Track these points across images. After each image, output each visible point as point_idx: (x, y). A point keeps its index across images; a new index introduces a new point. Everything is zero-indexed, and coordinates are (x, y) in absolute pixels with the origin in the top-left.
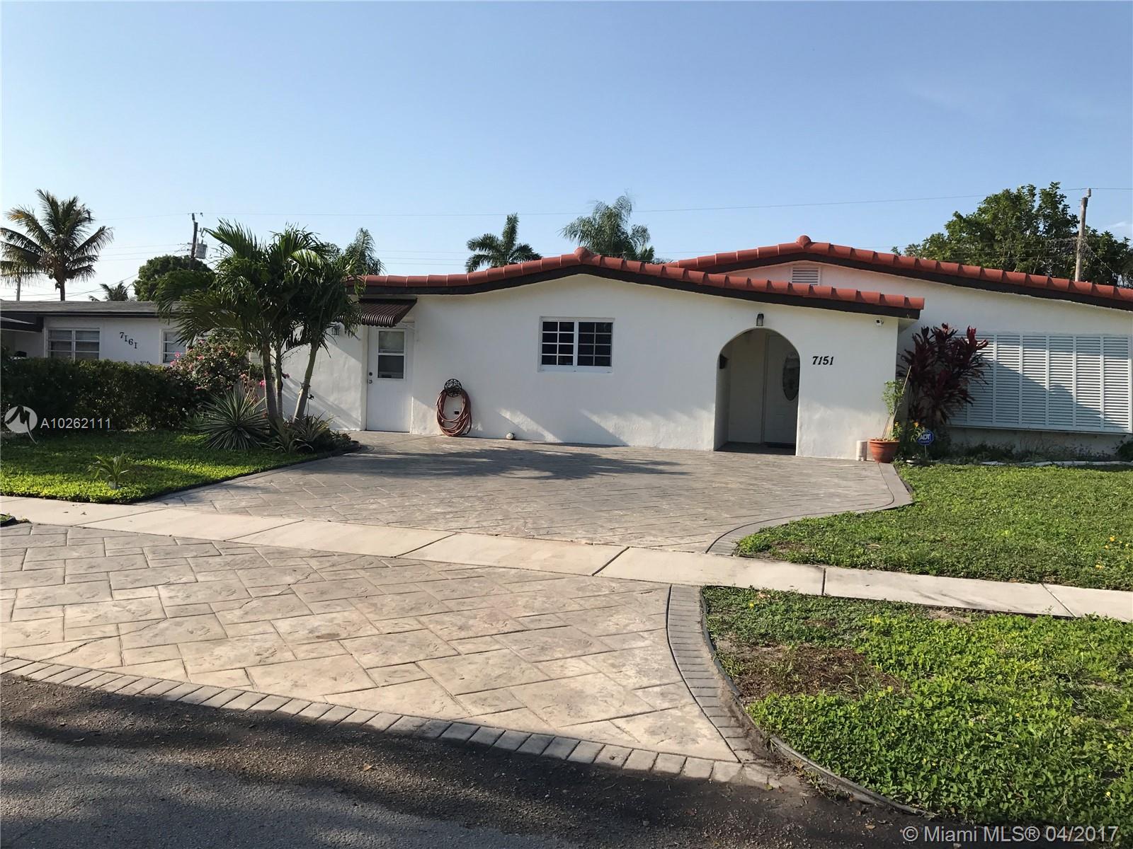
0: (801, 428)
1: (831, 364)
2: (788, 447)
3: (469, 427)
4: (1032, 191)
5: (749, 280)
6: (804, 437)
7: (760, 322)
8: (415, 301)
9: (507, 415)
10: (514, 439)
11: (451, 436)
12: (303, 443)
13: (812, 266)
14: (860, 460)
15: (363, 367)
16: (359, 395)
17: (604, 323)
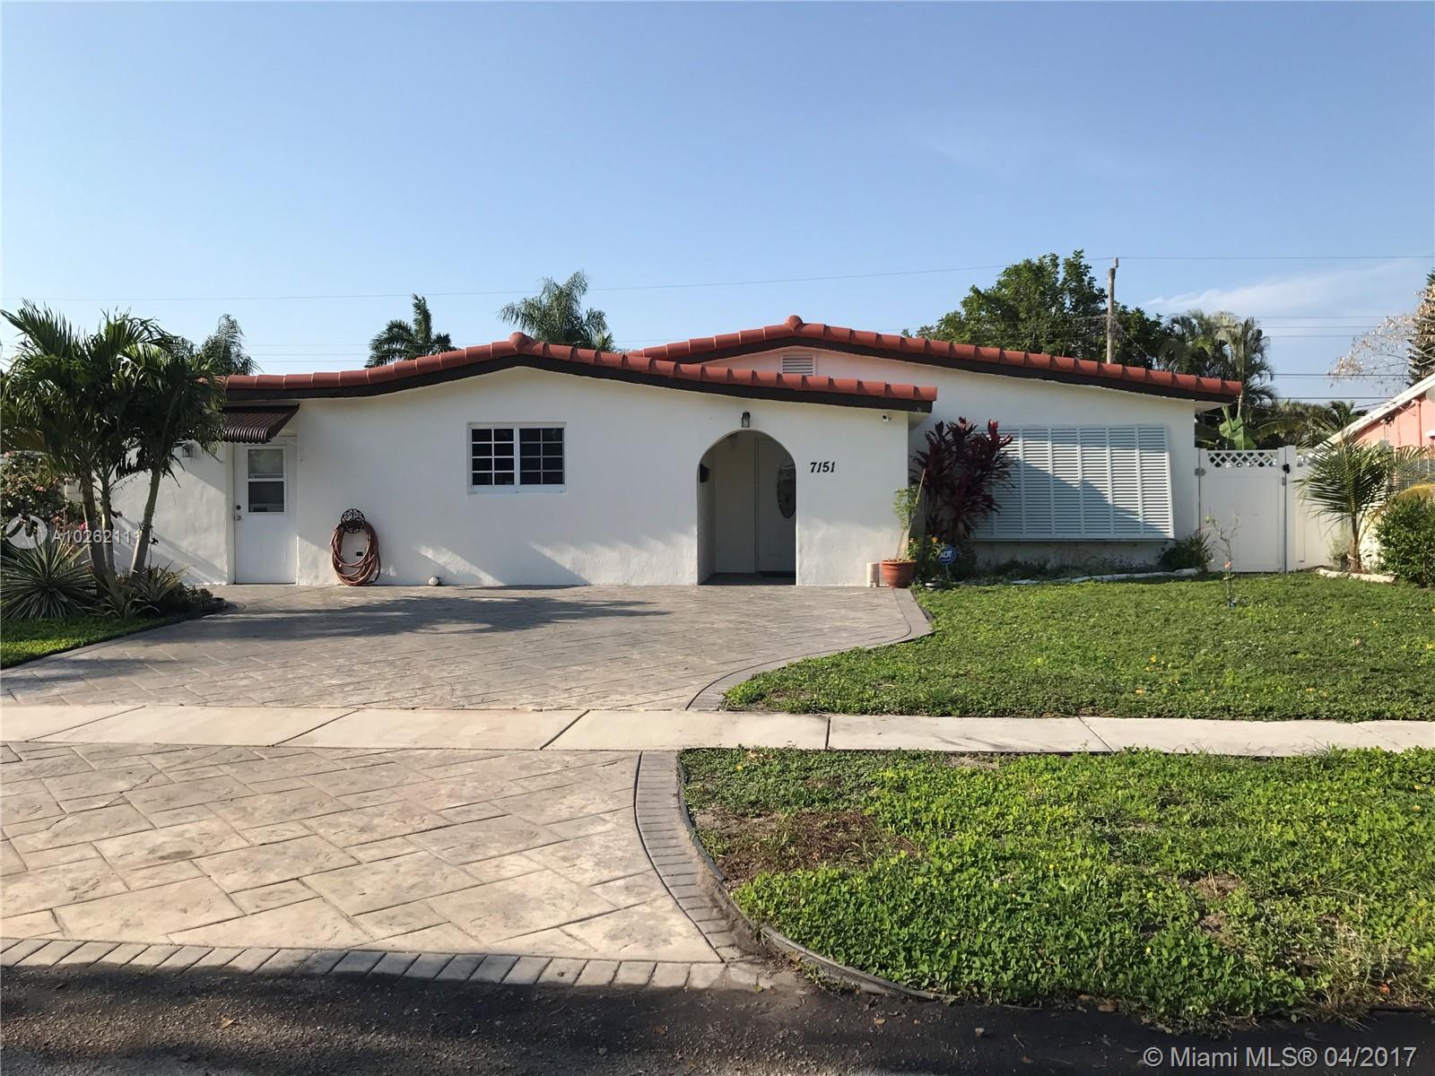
0: (800, 551)
1: (832, 471)
2: (786, 576)
3: (377, 572)
4: (1054, 259)
5: (730, 371)
6: (805, 562)
7: (745, 422)
8: (296, 408)
9: (429, 554)
10: (439, 584)
11: (352, 585)
12: (145, 604)
13: (805, 353)
14: (871, 586)
15: (227, 499)
16: (223, 537)
17: (552, 429)
